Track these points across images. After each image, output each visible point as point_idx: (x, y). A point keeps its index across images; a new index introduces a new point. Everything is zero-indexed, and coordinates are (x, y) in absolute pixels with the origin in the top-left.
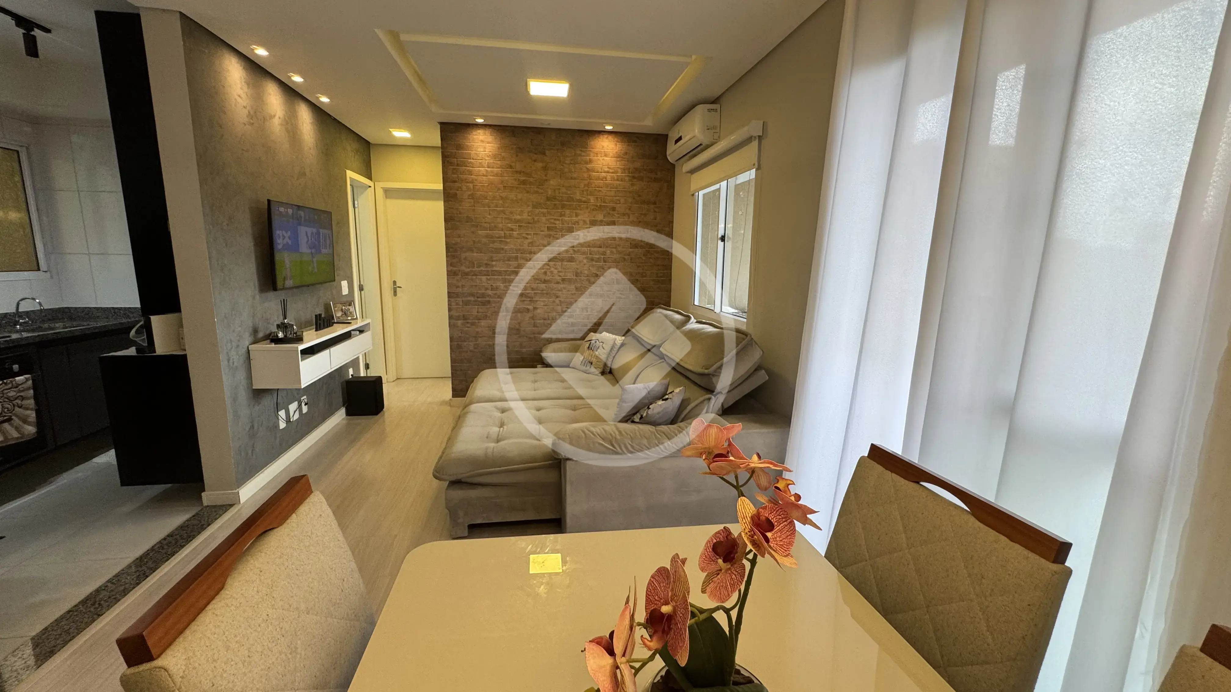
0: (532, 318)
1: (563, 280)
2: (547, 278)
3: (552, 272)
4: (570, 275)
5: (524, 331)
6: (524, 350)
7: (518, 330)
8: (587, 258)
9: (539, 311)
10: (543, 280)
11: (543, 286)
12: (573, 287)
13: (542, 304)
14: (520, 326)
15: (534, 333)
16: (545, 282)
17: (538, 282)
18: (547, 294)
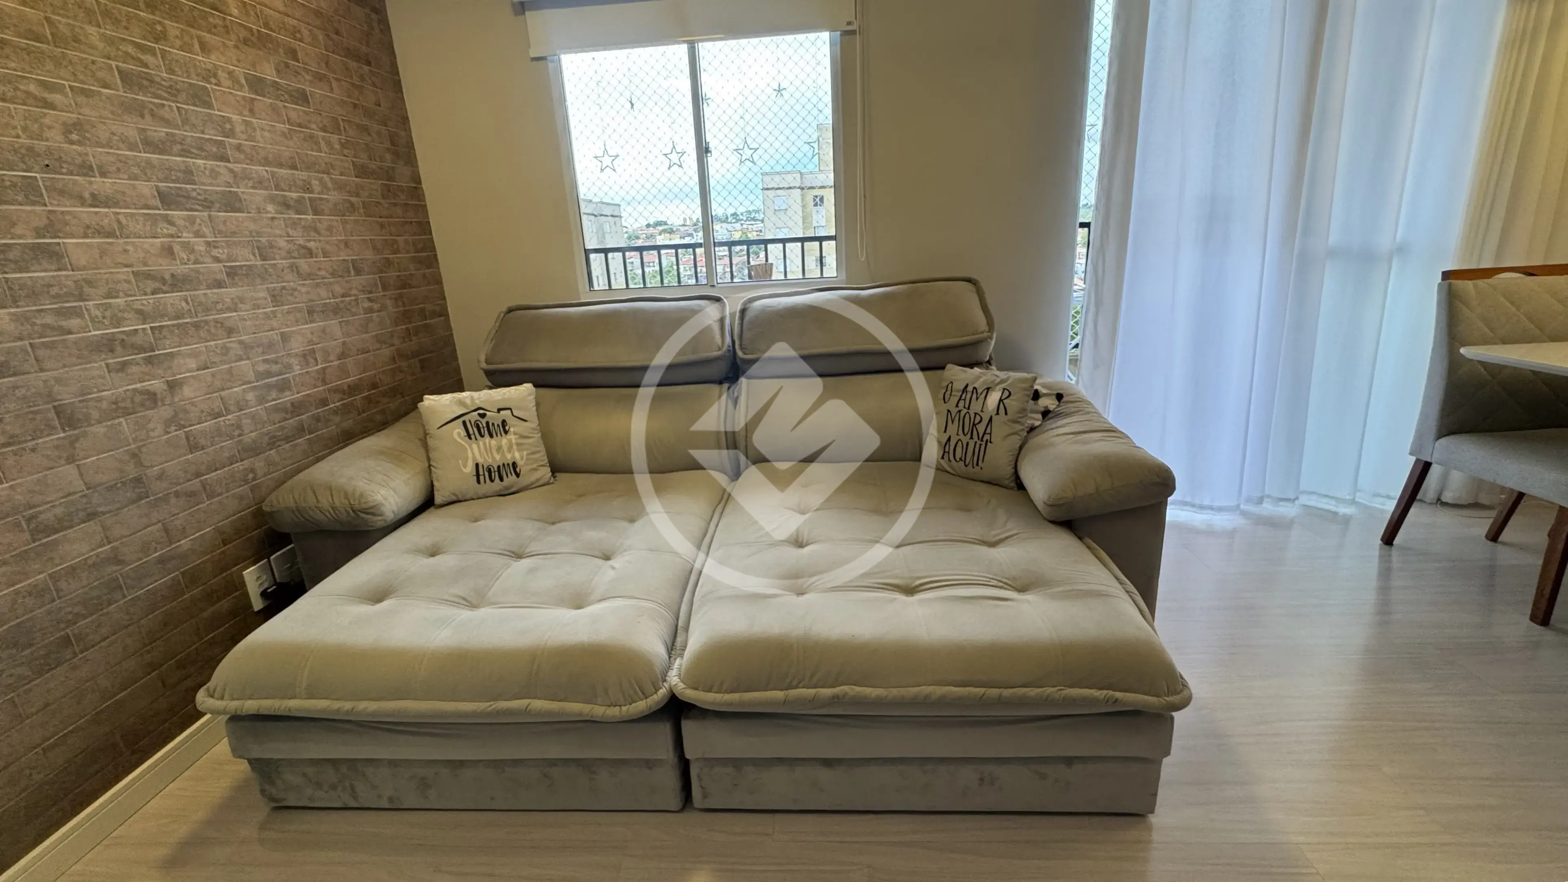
0: (175, 421)
1: (232, 273)
2: (181, 269)
3: (188, 247)
4: (245, 257)
5: (160, 477)
6: (185, 543)
7: (138, 480)
8: (272, 199)
9: (187, 391)
10: (167, 276)
11: (173, 299)
12: (261, 293)
13: (192, 364)
14: (139, 463)
15: (198, 475)
16: (177, 283)
17: (151, 285)
18: (197, 326)
